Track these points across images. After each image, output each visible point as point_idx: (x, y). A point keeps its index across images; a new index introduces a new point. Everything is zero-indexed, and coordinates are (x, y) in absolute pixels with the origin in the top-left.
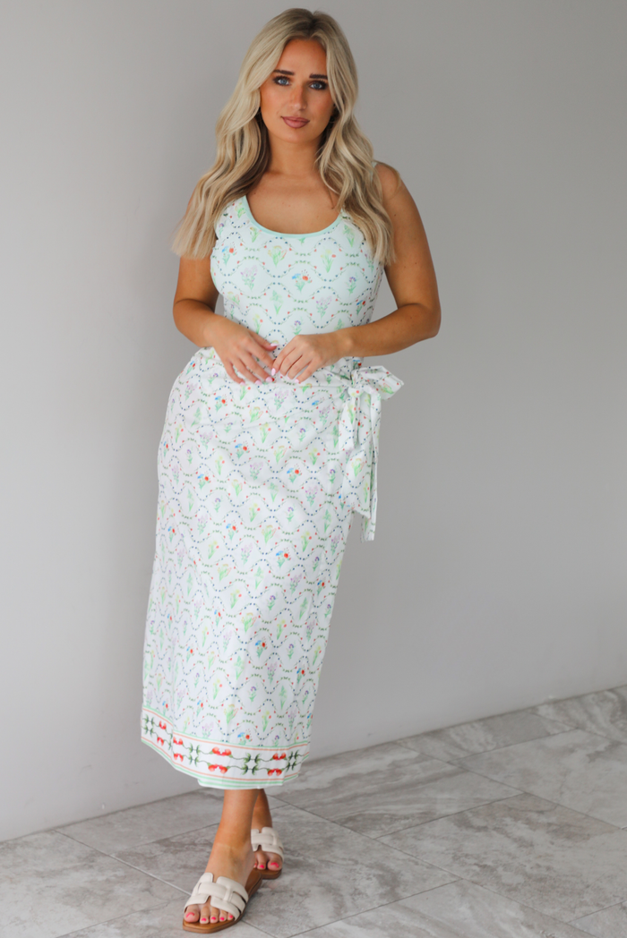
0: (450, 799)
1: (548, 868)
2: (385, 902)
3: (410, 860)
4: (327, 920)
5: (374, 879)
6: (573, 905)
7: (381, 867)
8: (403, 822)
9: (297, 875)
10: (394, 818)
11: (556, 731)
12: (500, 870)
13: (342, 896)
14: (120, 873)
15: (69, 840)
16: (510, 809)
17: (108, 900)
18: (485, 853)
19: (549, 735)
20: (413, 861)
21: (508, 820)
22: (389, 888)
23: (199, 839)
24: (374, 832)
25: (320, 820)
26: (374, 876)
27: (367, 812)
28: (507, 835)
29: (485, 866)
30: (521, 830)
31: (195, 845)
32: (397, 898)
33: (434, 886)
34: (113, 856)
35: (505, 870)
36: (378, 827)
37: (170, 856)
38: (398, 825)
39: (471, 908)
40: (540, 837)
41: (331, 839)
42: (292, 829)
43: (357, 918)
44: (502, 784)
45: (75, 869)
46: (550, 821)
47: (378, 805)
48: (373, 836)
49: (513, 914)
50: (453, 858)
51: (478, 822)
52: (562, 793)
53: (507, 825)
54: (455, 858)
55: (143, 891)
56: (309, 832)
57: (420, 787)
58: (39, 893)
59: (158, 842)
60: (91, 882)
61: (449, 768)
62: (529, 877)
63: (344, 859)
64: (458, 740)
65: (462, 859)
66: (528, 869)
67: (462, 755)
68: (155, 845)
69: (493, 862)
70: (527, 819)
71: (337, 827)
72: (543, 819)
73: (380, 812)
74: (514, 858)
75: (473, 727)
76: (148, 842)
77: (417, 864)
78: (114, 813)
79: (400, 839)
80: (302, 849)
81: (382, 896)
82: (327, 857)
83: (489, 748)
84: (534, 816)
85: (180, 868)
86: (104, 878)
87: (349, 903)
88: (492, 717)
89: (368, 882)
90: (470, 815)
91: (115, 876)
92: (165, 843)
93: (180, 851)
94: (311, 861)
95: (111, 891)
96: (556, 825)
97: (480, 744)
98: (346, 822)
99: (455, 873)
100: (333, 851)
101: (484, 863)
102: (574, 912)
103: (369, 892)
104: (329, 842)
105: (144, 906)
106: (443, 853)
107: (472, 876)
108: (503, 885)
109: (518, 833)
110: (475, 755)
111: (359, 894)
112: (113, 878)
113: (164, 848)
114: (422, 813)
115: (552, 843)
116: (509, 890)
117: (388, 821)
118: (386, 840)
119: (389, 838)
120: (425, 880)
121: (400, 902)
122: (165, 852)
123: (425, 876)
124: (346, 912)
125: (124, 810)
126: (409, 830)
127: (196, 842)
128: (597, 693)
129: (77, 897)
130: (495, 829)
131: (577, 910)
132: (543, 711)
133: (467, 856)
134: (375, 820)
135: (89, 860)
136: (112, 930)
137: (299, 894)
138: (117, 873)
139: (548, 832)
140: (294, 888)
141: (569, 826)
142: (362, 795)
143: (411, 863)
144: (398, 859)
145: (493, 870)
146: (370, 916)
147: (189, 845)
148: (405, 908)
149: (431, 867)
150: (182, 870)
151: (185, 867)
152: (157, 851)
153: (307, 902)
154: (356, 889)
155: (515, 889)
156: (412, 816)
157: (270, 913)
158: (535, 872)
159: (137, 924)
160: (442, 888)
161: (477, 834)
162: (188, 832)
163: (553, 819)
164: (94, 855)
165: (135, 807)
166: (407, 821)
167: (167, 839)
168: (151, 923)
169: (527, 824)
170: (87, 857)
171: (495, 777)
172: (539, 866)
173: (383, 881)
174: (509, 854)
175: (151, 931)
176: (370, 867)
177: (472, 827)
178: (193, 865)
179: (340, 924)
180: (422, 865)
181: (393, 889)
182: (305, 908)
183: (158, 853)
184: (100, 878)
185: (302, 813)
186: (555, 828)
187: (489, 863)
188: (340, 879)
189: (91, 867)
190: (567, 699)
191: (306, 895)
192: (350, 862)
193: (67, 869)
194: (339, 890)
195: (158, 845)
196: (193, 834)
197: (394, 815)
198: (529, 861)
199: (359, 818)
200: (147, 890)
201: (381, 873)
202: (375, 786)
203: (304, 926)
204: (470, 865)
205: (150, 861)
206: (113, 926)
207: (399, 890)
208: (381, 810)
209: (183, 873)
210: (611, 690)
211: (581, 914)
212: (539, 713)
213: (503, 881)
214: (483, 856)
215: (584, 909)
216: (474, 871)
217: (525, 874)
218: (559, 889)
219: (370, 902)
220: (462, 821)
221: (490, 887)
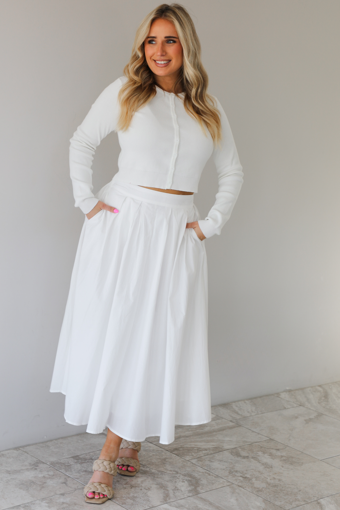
0: (230, 441)
1: (280, 480)
2: (191, 494)
3: (206, 473)
4: (159, 503)
5: (186, 482)
6: (291, 500)
7: (190, 476)
8: (204, 452)
9: (145, 478)
10: (199, 450)
11: (289, 407)
12: (254, 480)
13: (168, 490)
14: (51, 473)
15: (26, 454)
16: (261, 447)
17: (43, 487)
18: (247, 471)
19: (285, 408)
20: (207, 473)
21: (260, 453)
22: (193, 487)
24: (188, 457)
25: (160, 449)
26: (186, 480)
27: (185, 446)
28: (259, 462)
29: (246, 477)
30: (266, 459)
31: (92, 460)
32: (197, 493)
33: (218, 487)
34: (48, 463)
35: (256, 480)
36: (190, 454)
37: (79, 465)
38: (201, 454)
39: (237, 500)
40: (276, 463)
41: (165, 459)
42: (144, 453)
43: (175, 503)
44: (259, 434)
45: (27, 470)
46: (282, 455)
47: (191, 442)
48: (187, 459)
49: (258, 504)
51: (244, 454)
52: (290, 440)
53: (259, 456)
54: (230, 472)
55: (62, 483)
56: (153, 455)
57: (215, 433)
58: (7, 482)
59: (73, 457)
60: (35, 477)
61: (231, 424)
62: (269, 484)
63: (171, 471)
64: (237, 409)
65: (234, 473)
66: (268, 480)
67: (238, 417)
68: (71, 459)
69: (250, 475)
70: (270, 453)
71: (168, 453)
72: (279, 454)
73: (192, 446)
74: (262, 474)
75: (245, 403)
76: (67, 457)
77: (209, 475)
78: (51, 441)
79: (201, 461)
80: (149, 464)
81: (190, 491)
82: (162, 469)
83: (253, 414)
84: (274, 452)
85: (83, 472)
86: (42, 475)
87: (171, 495)
88: (256, 398)
89: (183, 483)
90: (240, 450)
91: (48, 474)
92: (76, 458)
93: (84, 463)
94: (153, 471)
95: (45, 483)
96: (285, 457)
97: (248, 412)
98: (173, 451)
99: (230, 480)
100: (165, 466)
101: (246, 476)
102: (291, 504)
103: (183, 489)
104: (164, 461)
105: (62, 491)
106: (224, 469)
107: (238, 483)
108: (255, 488)
109: (265, 461)
110: (245, 418)
111: (177, 490)
112: (47, 476)
113: (76, 461)
114: (214, 448)
115: (283, 467)
116: (258, 491)
117: (196, 451)
118: (194, 461)
119: (196, 460)
120: (213, 484)
121: (199, 495)
122: (76, 463)
123: (213, 482)
124: (169, 499)
125: (56, 440)
126: (207, 456)
127: (93, 458)
128: (312, 387)
129: (27, 485)
130: (253, 458)
131: (293, 503)
132: (283, 395)
133: (236, 471)
134: (189, 450)
135: (35, 466)
136: (44, 504)
137: (145, 489)
138: (50, 473)
139: (281, 461)
140: (143, 485)
141: (293, 457)
142: (183, 437)
143: (207, 474)
144: (200, 472)
145: (250, 480)
146: (182, 502)
147: (89, 459)
148: (201, 498)
149: (217, 476)
150: (84, 473)
151: (86, 471)
152: (72, 462)
153: (149, 493)
154: (176, 487)
155: (261, 491)
156: (209, 449)
157: (129, 498)
158: (272, 481)
159: (58, 501)
160: (221, 488)
161: (243, 460)
162: (89, 453)
163: (284, 454)
164: (38, 463)
165: (62, 438)
166: (206, 452)
167: (78, 456)
168: (65, 501)
169: (270, 456)
170: (34, 464)
171: (255, 430)
172: (274, 478)
173: (191, 483)
174: (259, 472)
175: (65, 505)
176: (185, 475)
177: (240, 456)
178: (90, 470)
179: (166, 506)
180: (212, 476)
181: (196, 488)
182: (148, 496)
183: (72, 463)
184: (40, 476)
185: (151, 445)
186: (284, 458)
187: (248, 476)
188: (167, 481)
189: (36, 469)
190: (296, 390)
191: (149, 489)
192: (174, 472)
193: (23, 470)
194: (167, 487)
195: (72, 459)
196: (91, 454)
197: (199, 448)
198: (270, 476)
199: (181, 449)
200: (65, 483)
201: (190, 479)
202: (191, 432)
203: (146, 506)
204: (238, 476)
205: (68, 467)
206: (44, 501)
207: (199, 489)
208: (193, 445)
209: (84, 475)
210: (320, 386)
211: (295, 506)
212: (281, 397)
213: (255, 486)
214: (245, 472)
215: (297, 503)
216: (240, 480)
217: (267, 483)
218: (284, 492)
219: (183, 494)
220: (235, 453)
221: (248, 489)
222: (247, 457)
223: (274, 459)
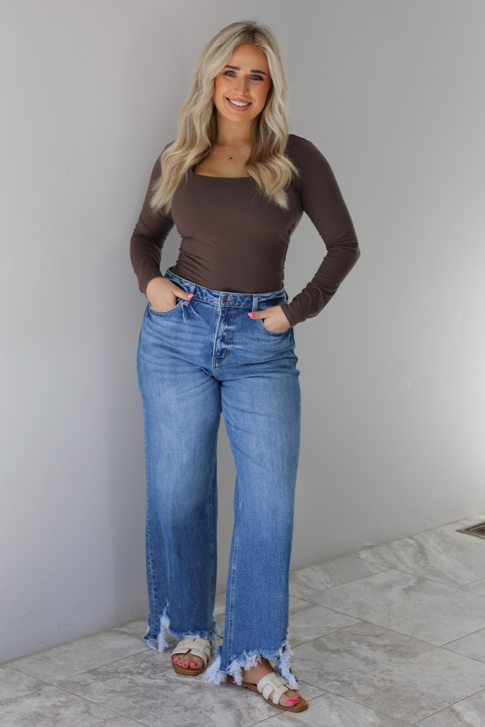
0: (307, 628)
1: (391, 681)
2: (273, 713)
6: (414, 710)
11: (376, 571)
12: (355, 683)
13: (239, 710)
14: (63, 699)
15: (18, 673)
16: (354, 634)
17: (57, 721)
18: (342, 671)
19: (371, 574)
21: (354, 644)
23: (120, 669)
28: (356, 656)
29: (343, 681)
30: (365, 652)
31: (118, 673)
34: (55, 684)
35: (359, 684)
37: (100, 683)
39: (339, 716)
40: (380, 656)
44: (344, 614)
45: (27, 696)
46: (385, 643)
49: (371, 719)
50: (318, 675)
51: (332, 646)
52: (390, 620)
54: (320, 676)
55: (84, 713)
59: (89, 672)
60: (41, 707)
61: (303, 603)
62: (378, 688)
64: (305, 580)
65: (325, 676)
66: (376, 682)
67: (310, 592)
68: (87, 674)
69: (348, 677)
70: (368, 642)
72: (380, 642)
74: (364, 673)
75: (314, 570)
76: (81, 672)
78: (50, 649)
83: (329, 586)
84: (373, 639)
85: (109, 693)
86: (51, 703)
90: (325, 641)
91: (60, 701)
92: (93, 672)
93: (107, 679)
95: (58, 714)
96: (390, 646)
99: (322, 687)
101: (343, 679)
102: (416, 716)
106: (310, 672)
107: (335, 690)
108: (360, 695)
109: (364, 654)
110: (320, 593)
111: (252, 708)
112: (58, 703)
113: (95, 677)
115: (390, 661)
116: (365, 700)
122: (95, 680)
125: (56, 646)
127: (119, 671)
129: (32, 721)
130: (346, 651)
131: (418, 714)
132: (363, 554)
133: (328, 673)
135: (36, 689)
137: (205, 710)
138: (61, 699)
139: (385, 652)
140: (201, 705)
141: (400, 646)
145: (350, 684)
147: (114, 673)
149: (303, 683)
150: (111, 695)
151: (113, 691)
152: (89, 679)
153: (213, 717)
154: (249, 704)
155: (369, 699)
158: (381, 684)
160: (314, 700)
161: (333, 656)
162: (111, 663)
163: (387, 642)
164: (39, 685)
167: (95, 669)
169: (368, 646)
170: (34, 687)
171: (338, 610)
172: (383, 679)
174: (360, 671)
177: (328, 650)
178: (119, 690)
182: (212, 722)
183: (90, 681)
184: (48, 704)
186: (390, 648)
187: (346, 679)
189: (39, 694)
190: (378, 545)
191: (212, 711)
193: (20, 697)
194: (236, 706)
195: (89, 675)
196: (115, 664)
198: (376, 676)
200: (87, 712)
204: (332, 680)
205: (85, 687)
210: (410, 537)
211: (422, 718)
212: (361, 557)
213: (359, 693)
214: (340, 673)
215: (423, 712)
216: (336, 685)
217: (375, 686)
218: (402, 698)
219: (262, 714)
220: (319, 645)
221: (350, 698)
222: (338, 651)
223: (375, 651)
